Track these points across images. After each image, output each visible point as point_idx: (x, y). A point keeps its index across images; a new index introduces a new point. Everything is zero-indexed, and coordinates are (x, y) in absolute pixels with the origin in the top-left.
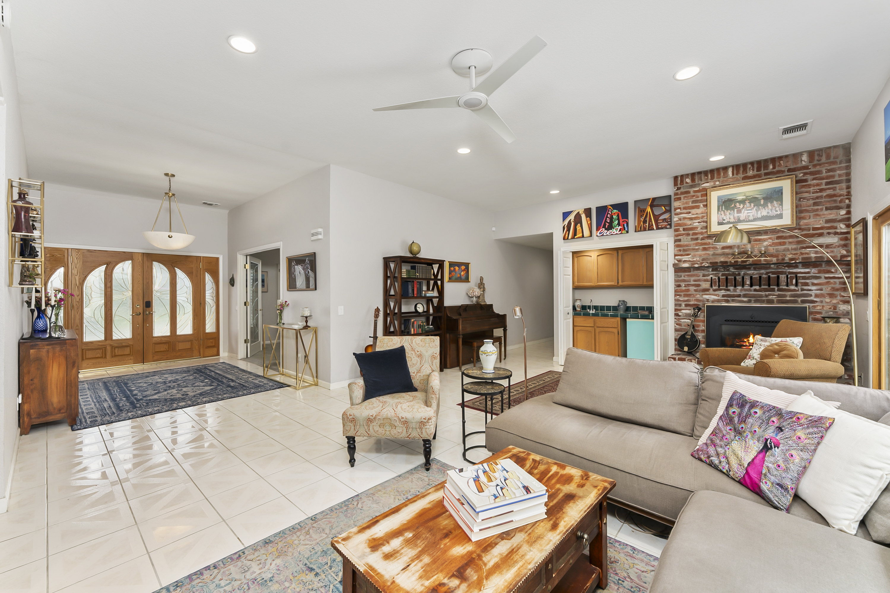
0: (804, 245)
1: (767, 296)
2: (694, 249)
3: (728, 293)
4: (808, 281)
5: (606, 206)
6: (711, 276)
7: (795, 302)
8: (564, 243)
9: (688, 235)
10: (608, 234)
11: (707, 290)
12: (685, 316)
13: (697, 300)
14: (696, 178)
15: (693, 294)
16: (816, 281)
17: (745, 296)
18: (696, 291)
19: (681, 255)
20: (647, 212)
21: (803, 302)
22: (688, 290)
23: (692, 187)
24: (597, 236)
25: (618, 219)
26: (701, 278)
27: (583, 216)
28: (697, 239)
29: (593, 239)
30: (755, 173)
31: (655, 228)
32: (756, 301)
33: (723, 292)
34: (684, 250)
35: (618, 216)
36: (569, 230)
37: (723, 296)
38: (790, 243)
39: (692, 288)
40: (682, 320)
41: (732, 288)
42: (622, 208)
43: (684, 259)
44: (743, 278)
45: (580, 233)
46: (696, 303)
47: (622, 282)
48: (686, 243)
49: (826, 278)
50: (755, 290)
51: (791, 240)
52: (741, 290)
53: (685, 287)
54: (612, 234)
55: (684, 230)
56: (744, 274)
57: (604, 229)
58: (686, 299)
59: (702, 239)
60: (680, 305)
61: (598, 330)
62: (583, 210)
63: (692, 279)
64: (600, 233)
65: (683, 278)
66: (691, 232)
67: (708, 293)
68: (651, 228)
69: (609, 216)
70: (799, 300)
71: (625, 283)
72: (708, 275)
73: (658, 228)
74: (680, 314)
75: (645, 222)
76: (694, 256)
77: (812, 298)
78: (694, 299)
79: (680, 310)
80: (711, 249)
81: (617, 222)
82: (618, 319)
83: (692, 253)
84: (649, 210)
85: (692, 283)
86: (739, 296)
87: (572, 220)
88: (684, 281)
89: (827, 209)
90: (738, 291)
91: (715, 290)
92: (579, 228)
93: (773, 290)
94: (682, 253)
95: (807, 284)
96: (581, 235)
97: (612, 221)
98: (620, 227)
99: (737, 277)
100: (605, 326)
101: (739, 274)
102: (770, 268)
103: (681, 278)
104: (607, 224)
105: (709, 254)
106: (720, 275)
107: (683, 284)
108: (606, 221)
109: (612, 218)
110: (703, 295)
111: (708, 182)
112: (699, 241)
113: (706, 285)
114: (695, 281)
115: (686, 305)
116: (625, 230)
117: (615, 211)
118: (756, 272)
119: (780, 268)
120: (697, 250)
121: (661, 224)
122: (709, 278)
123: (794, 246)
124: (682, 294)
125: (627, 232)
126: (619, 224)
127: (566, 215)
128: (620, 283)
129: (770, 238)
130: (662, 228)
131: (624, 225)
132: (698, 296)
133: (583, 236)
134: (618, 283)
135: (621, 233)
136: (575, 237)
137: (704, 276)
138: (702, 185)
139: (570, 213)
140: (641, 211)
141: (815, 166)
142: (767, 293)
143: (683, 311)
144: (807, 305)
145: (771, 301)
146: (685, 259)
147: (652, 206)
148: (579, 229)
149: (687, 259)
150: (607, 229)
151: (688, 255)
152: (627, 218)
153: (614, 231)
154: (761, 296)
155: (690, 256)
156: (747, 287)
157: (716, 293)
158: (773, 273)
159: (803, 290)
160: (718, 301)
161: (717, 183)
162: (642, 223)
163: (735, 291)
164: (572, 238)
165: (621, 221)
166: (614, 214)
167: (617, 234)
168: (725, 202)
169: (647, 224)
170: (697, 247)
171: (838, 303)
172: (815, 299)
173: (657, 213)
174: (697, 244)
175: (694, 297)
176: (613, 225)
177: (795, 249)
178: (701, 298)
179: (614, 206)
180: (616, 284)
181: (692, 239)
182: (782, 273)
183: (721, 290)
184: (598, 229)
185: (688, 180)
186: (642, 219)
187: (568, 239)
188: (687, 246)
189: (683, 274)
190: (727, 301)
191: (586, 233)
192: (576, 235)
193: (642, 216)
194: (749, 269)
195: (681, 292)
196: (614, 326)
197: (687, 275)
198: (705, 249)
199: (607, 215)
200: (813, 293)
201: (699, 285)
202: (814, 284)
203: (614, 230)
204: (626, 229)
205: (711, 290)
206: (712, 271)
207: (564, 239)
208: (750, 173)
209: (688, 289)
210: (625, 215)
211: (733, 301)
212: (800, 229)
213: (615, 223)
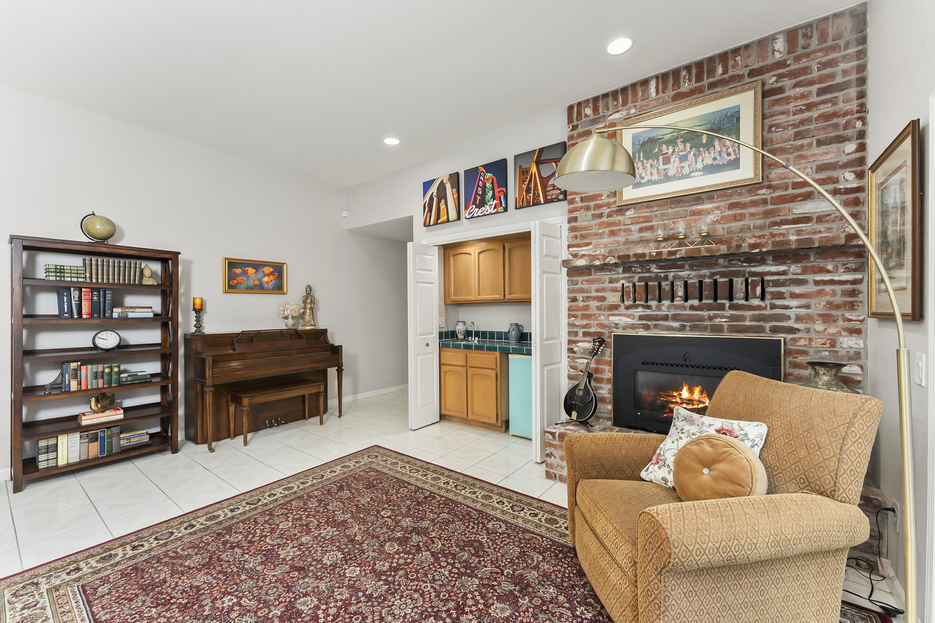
0: (778, 219)
1: (711, 318)
2: (596, 234)
3: (648, 312)
4: (783, 289)
5: (478, 167)
6: (622, 281)
7: (760, 330)
8: (427, 231)
9: (588, 208)
10: (479, 214)
11: (616, 307)
12: (583, 353)
13: (601, 325)
14: (601, 104)
15: (595, 315)
16: (797, 290)
17: (675, 318)
18: (599, 308)
19: (578, 246)
20: (532, 174)
21: (775, 330)
22: (587, 308)
23: (594, 122)
24: (466, 218)
25: (493, 189)
26: (607, 285)
27: (448, 186)
28: (601, 216)
29: (462, 225)
30: (694, 85)
31: (542, 202)
32: (693, 328)
33: (640, 311)
34: (583, 237)
35: (492, 183)
36: (430, 211)
37: (641, 318)
38: (752, 215)
39: (594, 304)
40: (579, 361)
41: (653, 303)
42: (499, 169)
43: (581, 253)
44: (672, 283)
45: (444, 215)
46: (599, 330)
47: (510, 294)
48: (584, 223)
49: (817, 283)
50: (692, 308)
51: (753, 210)
52: (669, 307)
53: (583, 301)
54: (485, 214)
55: (582, 200)
56: (675, 277)
57: (474, 206)
58: (585, 322)
59: (609, 216)
60: (576, 334)
61: (470, 371)
62: (448, 176)
63: (594, 287)
64: (469, 214)
65: (580, 286)
66: (592, 204)
67: (616, 312)
68: (537, 203)
69: (480, 183)
70: (768, 326)
71: (514, 296)
72: (617, 280)
73: (547, 201)
74: (576, 349)
75: (528, 191)
76: (597, 246)
77: (791, 323)
78: (596, 322)
79: (576, 342)
80: (623, 234)
81: (491, 193)
82: (497, 354)
83: (594, 242)
84: (534, 169)
85: (594, 294)
86: (666, 318)
87: (435, 194)
88: (582, 291)
89: (820, 143)
90: (663, 308)
91: (627, 308)
92: (443, 206)
93: (722, 307)
94: (578, 241)
95: (780, 296)
96: (445, 217)
97: (484, 194)
98: (495, 202)
99: (663, 284)
100: (479, 366)
101: (666, 278)
102: (716, 264)
103: (577, 287)
104: (479, 198)
105: (619, 242)
106: (636, 280)
107: (580, 296)
108: (477, 193)
109: (484, 187)
110: (609, 315)
111: (618, 112)
112: (605, 219)
113: (613, 298)
114: (598, 290)
115: (585, 334)
116: (501, 206)
117: (489, 175)
118: (693, 273)
119: (734, 265)
120: (601, 235)
121: (551, 192)
122: (619, 285)
123: (759, 222)
124: (579, 313)
125: (506, 209)
126: (493, 197)
127: (427, 186)
128: (507, 297)
129: (717, 208)
130: (552, 201)
131: (500, 197)
132: (602, 317)
133: (448, 221)
134: (504, 296)
135: (497, 212)
136: (439, 221)
137: (611, 282)
138: (609, 118)
139: (432, 182)
140: (523, 172)
141: (797, 59)
142: (712, 313)
143: (580, 344)
144: (780, 336)
145: (718, 329)
146: (583, 253)
147: (539, 163)
148: (443, 209)
149: (587, 253)
150: (479, 206)
151: (588, 244)
152: (506, 186)
153: (488, 209)
154: (702, 319)
155: (590, 247)
156: (678, 301)
157: (630, 312)
158: (723, 275)
159: (773, 307)
160: (633, 327)
161: (633, 111)
162: (524, 193)
163: (659, 308)
164: (434, 225)
165: (497, 191)
166: (488, 180)
167: (491, 213)
168: (643, 144)
169: (531, 195)
170: (601, 231)
171: (839, 334)
172: (796, 326)
173: (545, 175)
174: (601, 225)
175: (596, 319)
176: (486, 199)
177: (761, 227)
178: (606, 322)
179: (489, 167)
180: (502, 298)
181: (593, 215)
182: (738, 274)
183: (637, 306)
184: (466, 208)
185: (588, 111)
186: (525, 187)
187: (430, 225)
188: (586, 228)
189: (580, 279)
190: (647, 327)
191: (453, 215)
192: (440, 219)
193: (524, 181)
194: (682, 267)
195: (577, 310)
196: (490, 367)
197: (587, 281)
198: (613, 233)
200: (792, 313)
201: (603, 299)
202: (794, 296)
203: (488, 207)
204: (503, 205)
205: (622, 306)
206: (624, 272)
207: (425, 226)
208: (686, 86)
209: (588, 306)
210: (503, 181)
211: (656, 326)
212: (769, 187)
213: (489, 194)
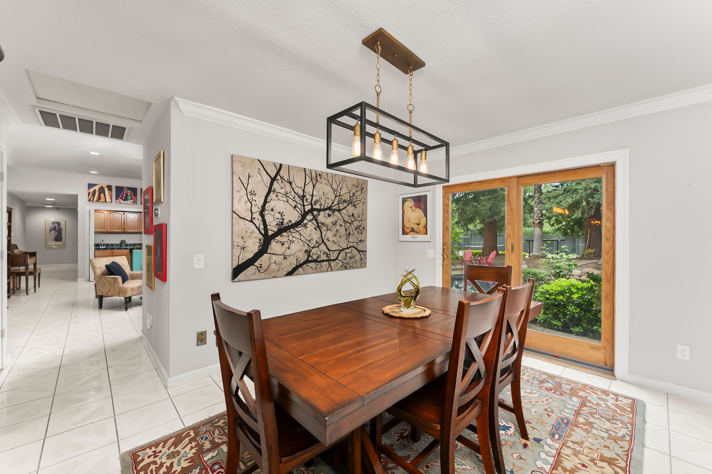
5: (123, 187)
10: (124, 203)
24: (116, 203)
25: (131, 196)
35: (131, 194)
42: (134, 191)
45: (103, 199)
54: (127, 204)
57: (121, 200)
62: (106, 186)
64: (118, 202)
69: (125, 193)
81: (130, 197)
82: (128, 250)
92: (102, 195)
96: (104, 200)
97: (127, 196)
98: (132, 200)
100: (119, 255)
104: (123, 197)
108: (123, 195)
109: (127, 194)
117: (129, 191)
125: (137, 204)
127: (90, 186)
128: (125, 231)
131: (135, 200)
133: (106, 201)
135: (133, 204)
136: (99, 201)
139: (95, 185)
148: (103, 197)
150: (124, 200)
152: (137, 196)
164: (96, 202)
165: (133, 197)
166: (129, 192)
167: (130, 204)
176: (128, 199)
179: (129, 188)
184: (117, 199)
187: (93, 201)
191: (108, 199)
192: (100, 200)
196: (125, 255)
199: (124, 192)
203: (129, 202)
204: (136, 202)
207: (89, 200)
210: (135, 195)
213: (129, 197)
